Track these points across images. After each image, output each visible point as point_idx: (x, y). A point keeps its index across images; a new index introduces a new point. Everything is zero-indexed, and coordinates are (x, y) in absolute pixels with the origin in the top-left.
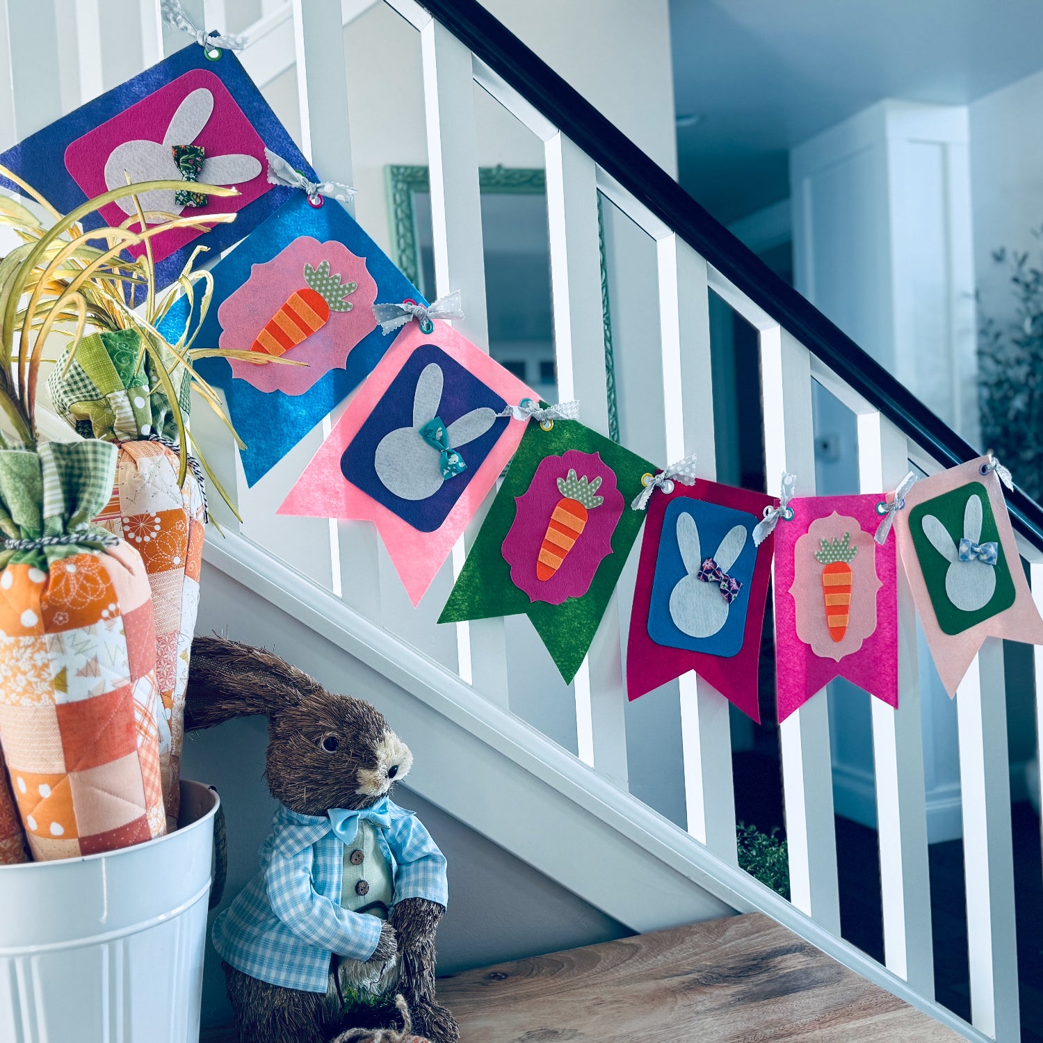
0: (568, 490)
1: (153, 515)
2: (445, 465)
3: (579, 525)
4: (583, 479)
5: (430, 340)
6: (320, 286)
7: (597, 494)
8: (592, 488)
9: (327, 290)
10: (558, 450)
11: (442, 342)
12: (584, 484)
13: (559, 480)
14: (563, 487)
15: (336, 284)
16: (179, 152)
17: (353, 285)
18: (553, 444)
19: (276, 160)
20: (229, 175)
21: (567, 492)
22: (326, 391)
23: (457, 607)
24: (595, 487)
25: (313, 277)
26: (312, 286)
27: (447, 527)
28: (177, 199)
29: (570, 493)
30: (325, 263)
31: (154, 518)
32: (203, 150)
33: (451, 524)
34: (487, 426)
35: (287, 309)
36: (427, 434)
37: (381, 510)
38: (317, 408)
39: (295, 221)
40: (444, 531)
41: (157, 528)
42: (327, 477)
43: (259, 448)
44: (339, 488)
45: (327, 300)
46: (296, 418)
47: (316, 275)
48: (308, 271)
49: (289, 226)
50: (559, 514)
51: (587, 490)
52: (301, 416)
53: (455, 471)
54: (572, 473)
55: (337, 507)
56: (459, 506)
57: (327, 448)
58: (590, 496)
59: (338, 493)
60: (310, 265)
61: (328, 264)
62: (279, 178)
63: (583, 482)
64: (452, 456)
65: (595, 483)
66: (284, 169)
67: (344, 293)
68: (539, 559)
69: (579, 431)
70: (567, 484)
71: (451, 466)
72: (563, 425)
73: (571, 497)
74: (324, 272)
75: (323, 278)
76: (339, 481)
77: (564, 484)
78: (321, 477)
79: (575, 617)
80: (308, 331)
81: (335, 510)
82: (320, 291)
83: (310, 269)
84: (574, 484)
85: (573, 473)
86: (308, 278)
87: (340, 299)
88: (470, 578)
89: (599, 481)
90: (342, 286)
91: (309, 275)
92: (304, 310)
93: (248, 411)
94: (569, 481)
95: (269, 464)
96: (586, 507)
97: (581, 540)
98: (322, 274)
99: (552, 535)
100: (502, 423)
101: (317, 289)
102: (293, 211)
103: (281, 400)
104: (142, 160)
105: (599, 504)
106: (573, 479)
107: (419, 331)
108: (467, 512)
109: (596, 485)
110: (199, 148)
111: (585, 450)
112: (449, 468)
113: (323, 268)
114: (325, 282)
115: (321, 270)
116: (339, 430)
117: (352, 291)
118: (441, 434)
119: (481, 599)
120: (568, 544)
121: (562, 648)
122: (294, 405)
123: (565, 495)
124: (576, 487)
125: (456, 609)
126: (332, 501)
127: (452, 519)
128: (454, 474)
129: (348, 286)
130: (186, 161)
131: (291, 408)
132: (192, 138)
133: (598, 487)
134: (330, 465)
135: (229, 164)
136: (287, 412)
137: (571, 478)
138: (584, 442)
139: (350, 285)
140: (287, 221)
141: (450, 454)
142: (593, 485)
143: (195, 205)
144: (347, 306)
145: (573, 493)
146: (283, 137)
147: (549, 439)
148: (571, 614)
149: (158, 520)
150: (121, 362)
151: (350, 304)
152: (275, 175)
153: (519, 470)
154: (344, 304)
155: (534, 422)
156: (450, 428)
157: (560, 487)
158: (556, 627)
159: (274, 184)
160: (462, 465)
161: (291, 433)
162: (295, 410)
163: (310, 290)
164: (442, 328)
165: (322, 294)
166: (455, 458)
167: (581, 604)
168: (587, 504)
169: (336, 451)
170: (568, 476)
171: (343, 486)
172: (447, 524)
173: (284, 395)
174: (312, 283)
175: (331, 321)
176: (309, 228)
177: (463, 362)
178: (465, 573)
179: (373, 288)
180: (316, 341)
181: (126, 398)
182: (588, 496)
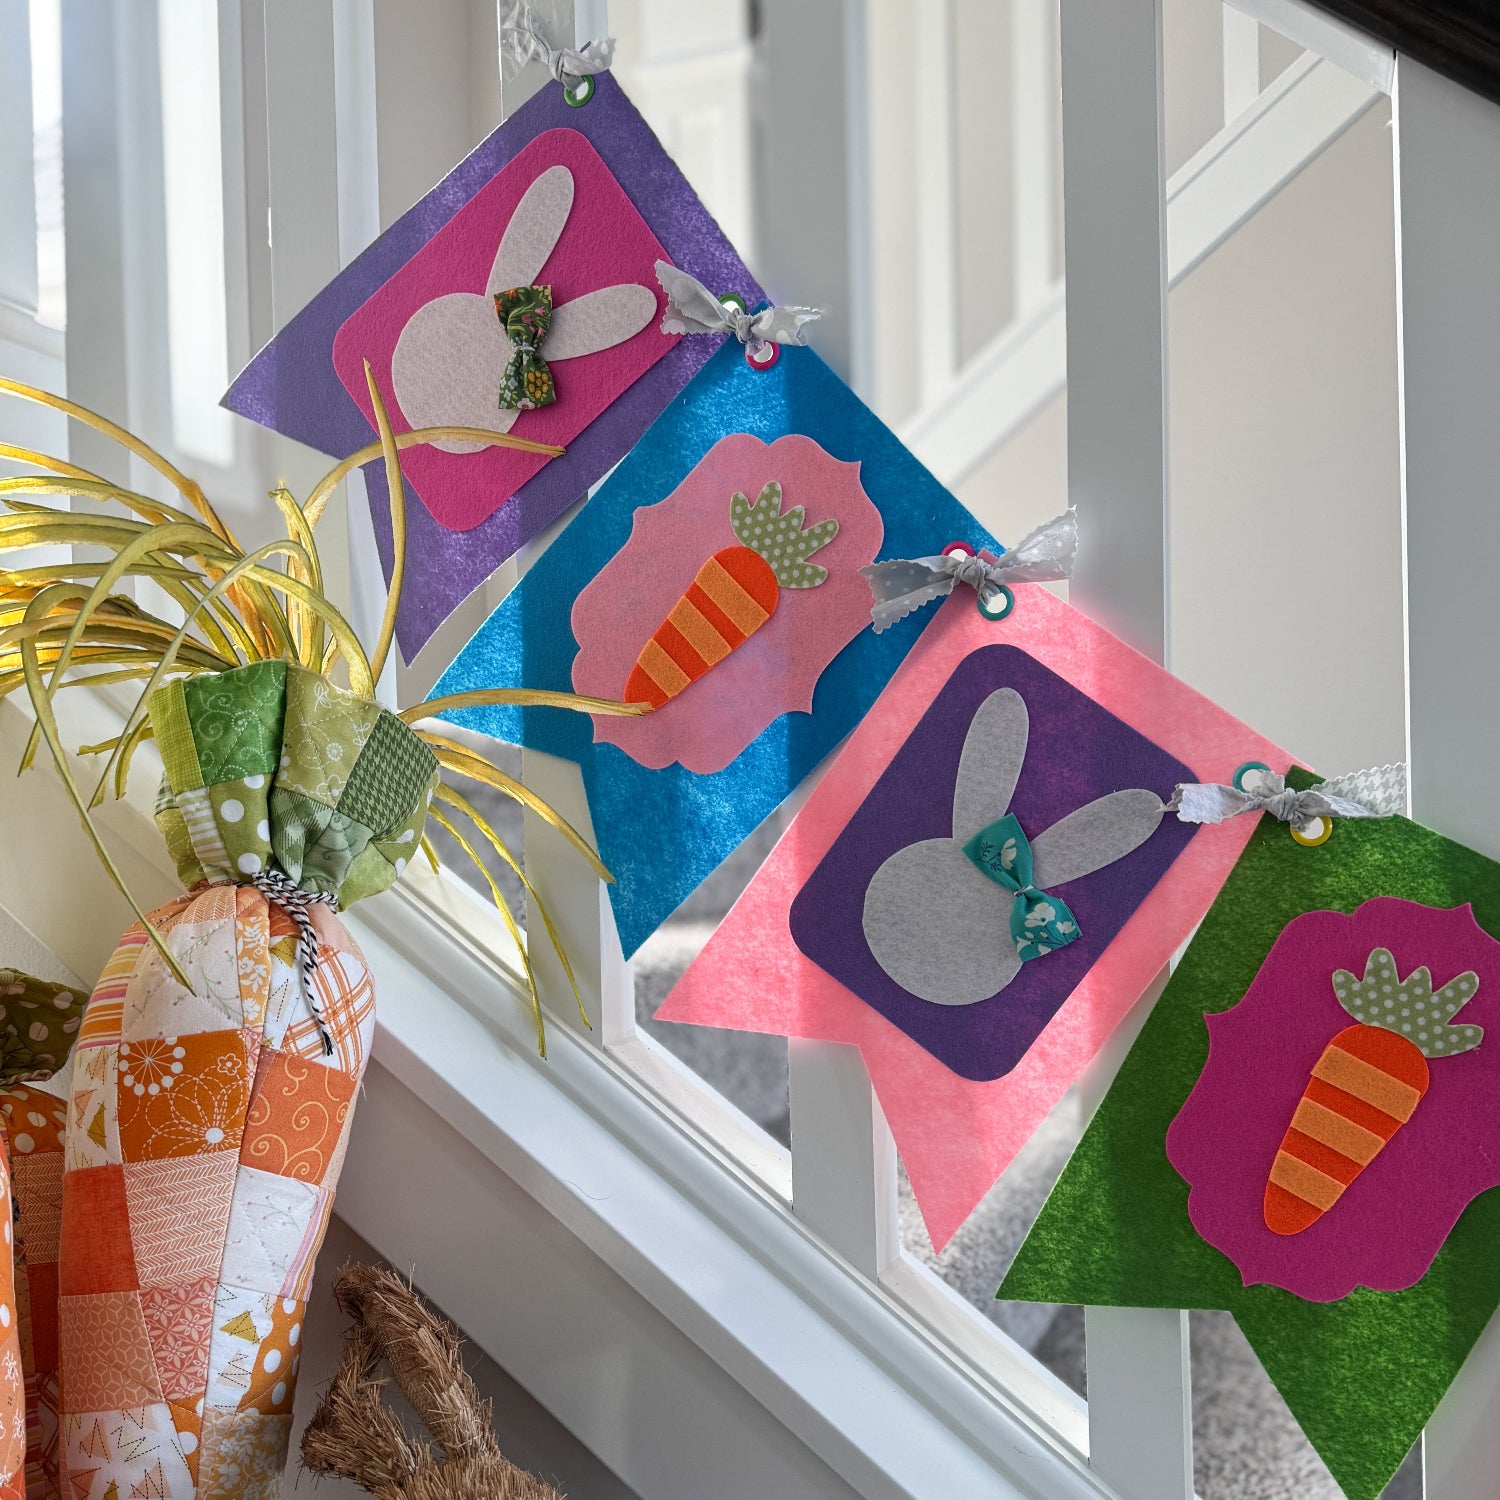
0: (1368, 1003)
1: (171, 1040)
2: (1019, 929)
3: (1401, 1100)
4: (1416, 975)
5: (1002, 634)
6: (760, 539)
7: (1463, 1017)
8: (1445, 1001)
9: (774, 545)
10: (1342, 898)
11: (1031, 636)
12: (1419, 991)
13: (1338, 977)
14: (1351, 995)
15: (794, 529)
16: (507, 305)
17: (830, 527)
18: (1328, 880)
19: (677, 283)
20: (597, 332)
21: (1364, 1009)
22: (773, 760)
23: (1043, 1266)
24: (1455, 1000)
25: (748, 520)
26: (745, 540)
27: (1031, 1073)
28: (502, 398)
29: (1374, 1010)
30: (772, 486)
31: (171, 1048)
32: (548, 292)
33: (1040, 1066)
34: (1140, 832)
35: (696, 596)
36: (980, 853)
37: (876, 1021)
38: (752, 797)
39: (719, 405)
40: (1023, 1083)
41: (177, 1068)
42: (762, 946)
43: (641, 881)
44: (788, 968)
45: (774, 566)
46: (711, 820)
47: (753, 515)
48: (739, 509)
49: (706, 418)
50: (1335, 1065)
51: (1430, 1007)
52: (720, 815)
53: (1046, 942)
54: (1382, 957)
55: (780, 1011)
56: (1062, 1023)
57: (765, 883)
58: (1439, 1022)
59: (783, 980)
60: (742, 496)
61: (779, 487)
62: (688, 321)
63: (1416, 983)
64: (1038, 907)
65: (1456, 988)
66: (697, 298)
67: (809, 547)
68: (1272, 1178)
69: (1413, 846)
70: (1365, 990)
71: (1036, 930)
72: (1350, 833)
73: (1375, 1024)
74: (771, 507)
75: (768, 519)
76: (787, 955)
77: (1356, 986)
78: (750, 946)
79: (1380, 1342)
80: (734, 637)
81: (776, 1016)
82: (762, 547)
83: (742, 503)
84: (1387, 989)
85: (1383, 959)
86: (736, 523)
87: (800, 560)
88: (1081, 1203)
89: (1468, 983)
90: (805, 533)
91: (741, 518)
92: (727, 594)
93: (621, 807)
94: (1369, 980)
95: (659, 913)
96: (1425, 1052)
97: (1401, 1140)
98: (766, 511)
99: (1309, 1117)
100: (1174, 834)
101: (755, 544)
102: (715, 384)
103: (682, 783)
104: (450, 333)
105: (1469, 1047)
106: (1386, 974)
107: (977, 617)
108: (1083, 1041)
109: (1459, 994)
110: (541, 288)
111: (1432, 894)
112: (1030, 935)
113: (767, 497)
114: (770, 528)
115: (763, 503)
116: (791, 844)
117: (827, 540)
118: (1012, 854)
119: (1106, 1258)
120: (1364, 1146)
121: (1338, 1419)
122: (709, 793)
123: (1359, 1017)
124: (1394, 996)
125: (1041, 1272)
126: (771, 997)
127: (1043, 1055)
128: (1044, 950)
129: (818, 531)
130: (518, 320)
131: (703, 798)
132: (534, 270)
133: (1465, 1001)
134: (770, 920)
135: (598, 308)
136: (693, 808)
137: (1376, 972)
138: (1425, 876)
139: (824, 527)
140: (703, 408)
141: (1031, 902)
142: (1450, 993)
143: (531, 405)
144: (816, 573)
145: (1384, 1012)
146: (704, 230)
147: (1318, 865)
148: (1366, 1332)
149: (179, 1052)
151: (821, 568)
152: (678, 315)
153: (1222, 944)
154: (809, 571)
155: (1272, 826)
156: (1043, 841)
157: (1340, 994)
158: (1320, 1359)
159: (674, 333)
160: (1064, 928)
161: (700, 851)
162: (709, 803)
163: (741, 549)
164: (1035, 604)
165: (764, 555)
166: (1046, 912)
167: (1399, 1311)
168: (1429, 1044)
169: (784, 891)
170: (1369, 965)
171: (796, 966)
172: (1029, 1065)
173: (688, 774)
174: (746, 533)
175: (783, 611)
176: (745, 416)
177: (1084, 681)
178: (1067, 1188)
179: (873, 528)
180: (754, 655)
181: (207, 804)
182: (1431, 1022)
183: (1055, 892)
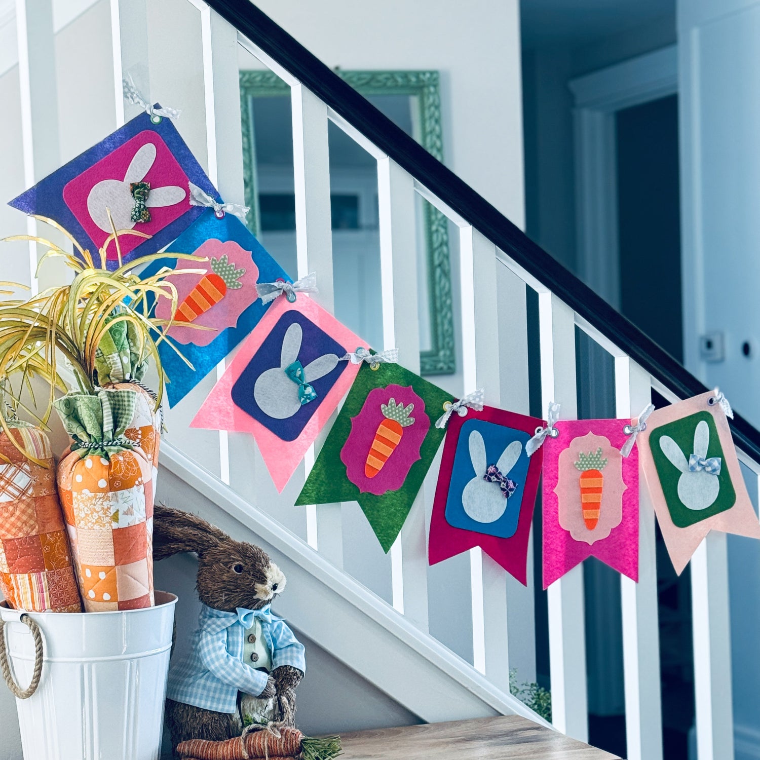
0: (389, 413)
1: (138, 429)
2: (302, 394)
3: (396, 439)
4: (400, 405)
5: (293, 307)
6: (221, 272)
7: (410, 416)
8: (406, 411)
9: (225, 275)
10: (382, 385)
11: (302, 308)
12: (400, 409)
13: (382, 406)
14: (385, 411)
15: (232, 270)
16: (134, 187)
17: (243, 271)
18: (379, 380)
19: (196, 190)
20: (165, 200)
21: (388, 415)
22: (223, 343)
23: (308, 495)
24: (409, 411)
25: (217, 266)
26: (216, 272)
27: (303, 438)
28: (132, 218)
29: (391, 415)
30: (225, 256)
31: (138, 431)
32: (149, 185)
33: (305, 436)
34: (332, 366)
35: (199, 288)
36: (290, 372)
37: (257, 425)
38: (216, 354)
39: (206, 229)
40: (300, 441)
41: (140, 436)
42: (222, 402)
43: (178, 382)
44: (230, 409)
45: (225, 281)
46: (202, 362)
47: (219, 264)
48: (214, 262)
49: (202, 233)
50: (382, 430)
51: (403, 413)
52: (205, 360)
53: (309, 399)
54: (392, 400)
55: (228, 423)
56: (311, 423)
57: (223, 382)
58: (405, 417)
59: (228, 413)
60: (215, 258)
61: (227, 257)
62: (197, 201)
63: (400, 407)
64: (307, 388)
65: (409, 408)
66: (200, 194)
67: (236, 276)
68: (367, 462)
69: (398, 370)
70: (388, 409)
71: (307, 395)
72: (385, 366)
73: (391, 418)
74: (224, 262)
75: (223, 267)
76: (230, 405)
77: (386, 409)
78: (218, 402)
79: (392, 505)
80: (212, 302)
81: (227, 425)
82: (221, 275)
83: (215, 261)
84: (393, 409)
85: (393, 401)
86: (213, 266)
87: (234, 280)
88: (318, 475)
89: (411, 407)
90: (235, 272)
91: (214, 265)
92: (210, 288)
93: (171, 357)
94: (389, 407)
95: (184, 393)
96: (402, 425)
97: (397, 450)
98: (223, 264)
99: (376, 445)
100: (343, 365)
101: (219, 274)
102: (205, 222)
103: (193, 349)
104: (110, 193)
105: (412, 423)
106: (393, 405)
107: (286, 301)
108: (317, 428)
109: (410, 410)
110: (147, 184)
111: (402, 384)
112: (305, 397)
113: (224, 260)
114: (224, 269)
115: (222, 261)
116: (230, 369)
117: (242, 275)
118: (300, 373)
119: (325, 490)
120: (388, 452)
121: (383, 527)
122: (202, 353)
123: (387, 417)
124: (395, 411)
125: (307, 496)
126: (225, 419)
127: (306, 433)
128: (308, 401)
129: (239, 271)
130: (138, 193)
131: (199, 354)
132: (142, 177)
133: (411, 411)
134: (224, 394)
135: (165, 193)
136: (197, 358)
137: (391, 404)
138: (401, 379)
139: (241, 271)
140: (201, 229)
141: (305, 387)
142: (407, 409)
143: (143, 222)
144: (239, 285)
145: (393, 415)
146: (199, 172)
147: (376, 376)
148: (389, 502)
149: (140, 432)
150: (115, 336)
151: (240, 283)
152: (194, 199)
153: (354, 398)
154: (236, 284)
155: (365, 364)
156: (306, 368)
157: (383, 411)
158: (378, 511)
159: (194, 205)
160: (314, 394)
161: (199, 372)
162: (202, 356)
163: (214, 275)
164: (302, 299)
165: (222, 277)
166: (309, 390)
167: (396, 496)
168: (403, 423)
169: (229, 385)
170: (389, 403)
171: (233, 409)
172: (302, 435)
173: (195, 346)
174: (216, 270)
175: (227, 296)
176: (215, 233)
177: (316, 322)
178: (314, 471)
179: (255, 272)
180: (217, 309)
181: (119, 357)
182: (403, 417)
183: (311, 384)
